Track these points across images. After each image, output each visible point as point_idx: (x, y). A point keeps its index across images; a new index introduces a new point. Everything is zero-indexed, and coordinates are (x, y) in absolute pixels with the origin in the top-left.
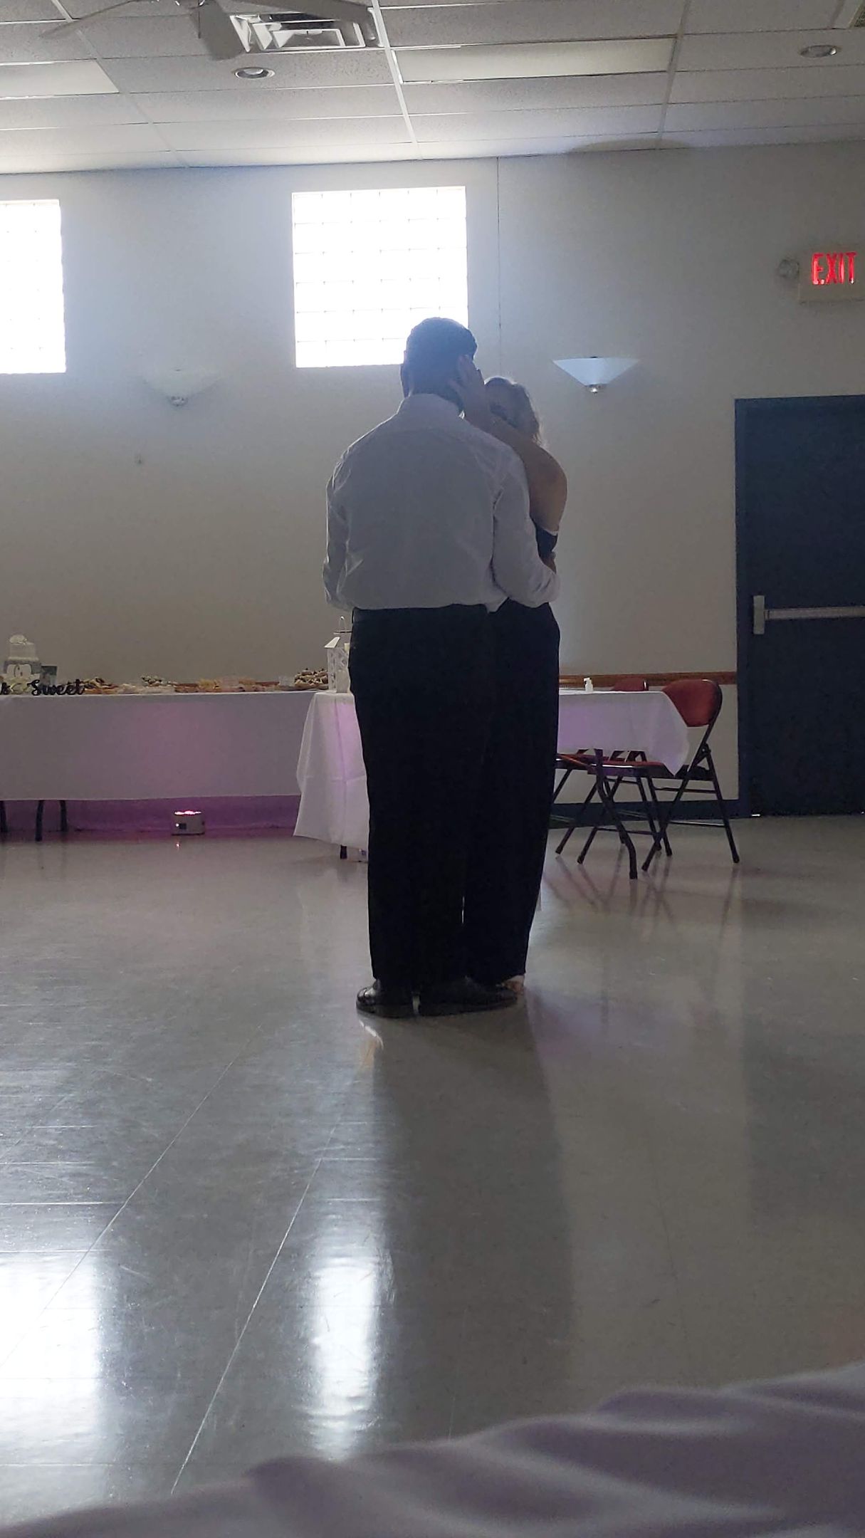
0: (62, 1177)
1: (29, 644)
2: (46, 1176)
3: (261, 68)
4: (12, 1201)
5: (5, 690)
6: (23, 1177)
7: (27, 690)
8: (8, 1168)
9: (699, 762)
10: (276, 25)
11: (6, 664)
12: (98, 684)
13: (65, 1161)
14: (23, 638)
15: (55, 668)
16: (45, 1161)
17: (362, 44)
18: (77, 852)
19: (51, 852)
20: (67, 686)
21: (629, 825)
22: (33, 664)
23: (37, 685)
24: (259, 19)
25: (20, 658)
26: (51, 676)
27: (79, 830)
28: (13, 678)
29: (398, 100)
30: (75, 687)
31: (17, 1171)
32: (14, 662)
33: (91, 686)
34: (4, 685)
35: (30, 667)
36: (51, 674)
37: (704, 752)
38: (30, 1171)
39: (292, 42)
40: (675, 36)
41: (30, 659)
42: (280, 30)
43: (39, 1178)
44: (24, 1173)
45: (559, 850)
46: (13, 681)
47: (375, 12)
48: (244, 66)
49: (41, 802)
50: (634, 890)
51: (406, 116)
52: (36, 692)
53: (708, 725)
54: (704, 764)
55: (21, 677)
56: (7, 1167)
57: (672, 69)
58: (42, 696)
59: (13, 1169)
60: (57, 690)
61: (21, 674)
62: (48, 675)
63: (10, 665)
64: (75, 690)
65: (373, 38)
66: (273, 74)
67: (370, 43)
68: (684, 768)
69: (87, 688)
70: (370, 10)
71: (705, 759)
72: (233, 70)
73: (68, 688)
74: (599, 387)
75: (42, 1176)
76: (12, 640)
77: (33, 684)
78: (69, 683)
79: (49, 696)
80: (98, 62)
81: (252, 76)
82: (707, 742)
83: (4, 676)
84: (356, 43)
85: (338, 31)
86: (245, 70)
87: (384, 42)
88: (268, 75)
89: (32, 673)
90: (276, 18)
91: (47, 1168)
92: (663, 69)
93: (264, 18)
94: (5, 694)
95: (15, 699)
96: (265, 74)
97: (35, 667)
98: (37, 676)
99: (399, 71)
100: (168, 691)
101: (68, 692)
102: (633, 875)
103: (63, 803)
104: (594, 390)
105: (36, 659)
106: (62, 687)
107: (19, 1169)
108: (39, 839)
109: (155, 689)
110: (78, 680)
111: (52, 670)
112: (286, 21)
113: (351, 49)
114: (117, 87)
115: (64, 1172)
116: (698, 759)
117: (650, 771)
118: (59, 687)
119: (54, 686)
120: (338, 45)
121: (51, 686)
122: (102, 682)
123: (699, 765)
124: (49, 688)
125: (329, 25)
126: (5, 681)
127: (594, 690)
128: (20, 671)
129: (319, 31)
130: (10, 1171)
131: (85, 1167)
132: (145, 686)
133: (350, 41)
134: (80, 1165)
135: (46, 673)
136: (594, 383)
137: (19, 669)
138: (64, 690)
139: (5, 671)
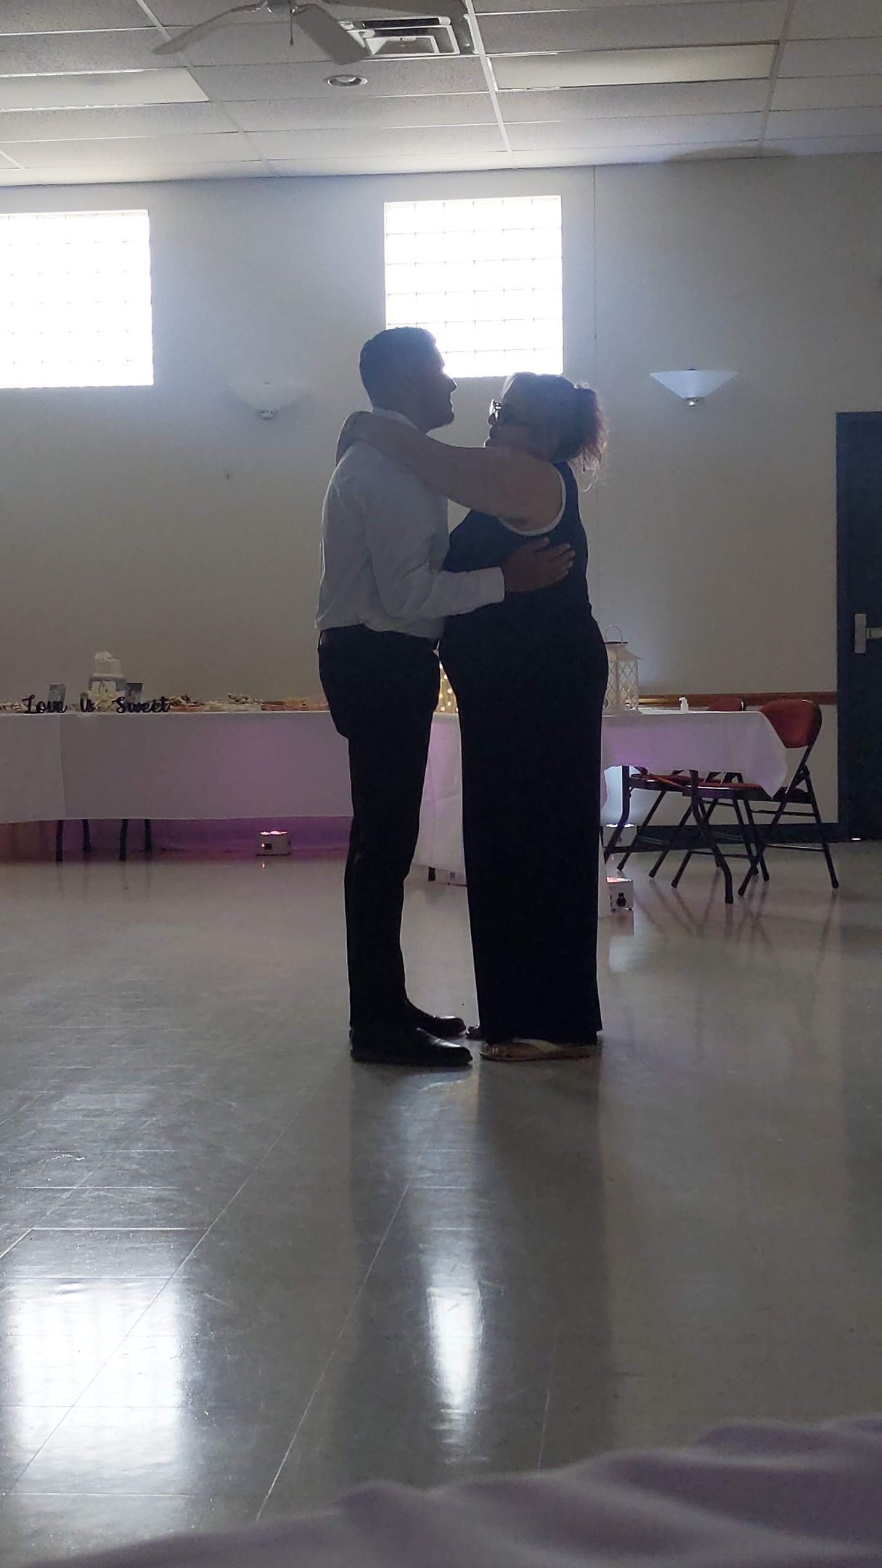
0: (144, 1202)
1: (114, 660)
2: (129, 1200)
3: (352, 76)
4: (92, 1226)
5: (90, 707)
6: (105, 1202)
7: (111, 707)
8: (90, 1193)
9: (798, 783)
10: (369, 33)
11: (92, 680)
12: (184, 702)
13: (150, 1185)
14: (108, 655)
15: (141, 685)
16: (126, 1186)
17: (457, 51)
18: (160, 871)
19: (135, 872)
20: (152, 703)
21: (724, 849)
22: (118, 681)
23: (122, 702)
24: (352, 25)
25: (106, 675)
26: (139, 692)
27: (164, 850)
28: (98, 695)
29: (493, 107)
30: (161, 705)
31: (99, 1196)
32: (99, 679)
33: (177, 703)
34: (89, 701)
35: (114, 684)
36: (136, 691)
37: (802, 774)
38: (112, 1195)
39: (385, 49)
40: (777, 43)
41: (115, 676)
42: (375, 36)
43: (121, 1203)
44: (106, 1197)
45: (653, 874)
46: (97, 698)
47: (471, 18)
48: (336, 74)
49: (125, 821)
50: (729, 913)
51: (501, 124)
52: (120, 710)
53: (805, 748)
54: (802, 786)
55: (106, 694)
56: (88, 1191)
57: (772, 77)
58: (127, 713)
59: (96, 1193)
60: (142, 707)
61: (106, 691)
62: (133, 692)
63: (94, 683)
64: (160, 708)
65: (469, 45)
66: (366, 81)
67: (464, 50)
68: (783, 790)
69: (171, 704)
70: (466, 16)
71: (804, 781)
72: (325, 77)
73: (153, 706)
74: (696, 400)
75: (122, 1200)
76: (97, 656)
77: (118, 701)
78: (154, 701)
79: (134, 713)
80: (189, 71)
81: (344, 84)
82: (806, 764)
83: (89, 692)
84: (452, 51)
85: (432, 38)
86: (337, 78)
87: (479, 49)
88: (362, 83)
89: (117, 690)
90: (369, 25)
91: (130, 1193)
92: (767, 76)
93: (357, 25)
94: (89, 711)
95: (101, 715)
96: (357, 81)
97: (120, 683)
98: (122, 694)
99: (494, 79)
100: (255, 709)
101: (153, 709)
102: (729, 899)
103: (147, 821)
104: (692, 403)
105: (120, 676)
106: (147, 704)
107: (102, 1193)
108: (123, 858)
109: (242, 707)
110: (163, 698)
111: (136, 687)
112: (380, 27)
113: (446, 56)
114: (208, 97)
115: (146, 1197)
116: (798, 779)
117: (745, 792)
118: (144, 704)
119: (139, 704)
120: (432, 52)
121: (136, 703)
122: (188, 700)
123: (797, 787)
124: (135, 705)
125: (424, 32)
126: (89, 698)
127: (689, 710)
128: (103, 690)
129: (413, 38)
130: (91, 1195)
131: (169, 1192)
132: (232, 703)
133: (444, 48)
134: (164, 1189)
135: (131, 690)
136: (691, 397)
137: (104, 686)
138: (150, 707)
139: (90, 688)
